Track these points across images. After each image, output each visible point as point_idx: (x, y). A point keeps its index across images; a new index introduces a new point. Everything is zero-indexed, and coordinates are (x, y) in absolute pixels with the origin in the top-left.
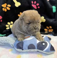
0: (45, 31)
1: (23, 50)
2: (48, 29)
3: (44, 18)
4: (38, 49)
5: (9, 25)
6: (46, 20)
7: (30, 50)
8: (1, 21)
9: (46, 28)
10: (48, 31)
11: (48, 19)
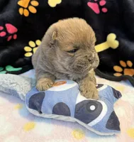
0: (116, 72)
1: (41, 112)
2: (123, 68)
3: (116, 39)
4: (76, 117)
5: (32, 48)
6: (120, 42)
7: (58, 116)
8: (15, 37)
9: (120, 65)
10: (122, 73)
11: (126, 43)
